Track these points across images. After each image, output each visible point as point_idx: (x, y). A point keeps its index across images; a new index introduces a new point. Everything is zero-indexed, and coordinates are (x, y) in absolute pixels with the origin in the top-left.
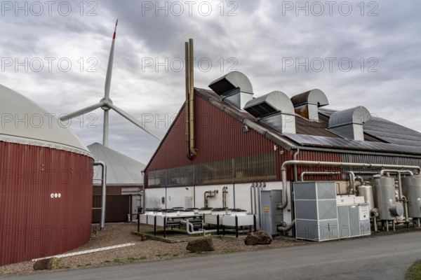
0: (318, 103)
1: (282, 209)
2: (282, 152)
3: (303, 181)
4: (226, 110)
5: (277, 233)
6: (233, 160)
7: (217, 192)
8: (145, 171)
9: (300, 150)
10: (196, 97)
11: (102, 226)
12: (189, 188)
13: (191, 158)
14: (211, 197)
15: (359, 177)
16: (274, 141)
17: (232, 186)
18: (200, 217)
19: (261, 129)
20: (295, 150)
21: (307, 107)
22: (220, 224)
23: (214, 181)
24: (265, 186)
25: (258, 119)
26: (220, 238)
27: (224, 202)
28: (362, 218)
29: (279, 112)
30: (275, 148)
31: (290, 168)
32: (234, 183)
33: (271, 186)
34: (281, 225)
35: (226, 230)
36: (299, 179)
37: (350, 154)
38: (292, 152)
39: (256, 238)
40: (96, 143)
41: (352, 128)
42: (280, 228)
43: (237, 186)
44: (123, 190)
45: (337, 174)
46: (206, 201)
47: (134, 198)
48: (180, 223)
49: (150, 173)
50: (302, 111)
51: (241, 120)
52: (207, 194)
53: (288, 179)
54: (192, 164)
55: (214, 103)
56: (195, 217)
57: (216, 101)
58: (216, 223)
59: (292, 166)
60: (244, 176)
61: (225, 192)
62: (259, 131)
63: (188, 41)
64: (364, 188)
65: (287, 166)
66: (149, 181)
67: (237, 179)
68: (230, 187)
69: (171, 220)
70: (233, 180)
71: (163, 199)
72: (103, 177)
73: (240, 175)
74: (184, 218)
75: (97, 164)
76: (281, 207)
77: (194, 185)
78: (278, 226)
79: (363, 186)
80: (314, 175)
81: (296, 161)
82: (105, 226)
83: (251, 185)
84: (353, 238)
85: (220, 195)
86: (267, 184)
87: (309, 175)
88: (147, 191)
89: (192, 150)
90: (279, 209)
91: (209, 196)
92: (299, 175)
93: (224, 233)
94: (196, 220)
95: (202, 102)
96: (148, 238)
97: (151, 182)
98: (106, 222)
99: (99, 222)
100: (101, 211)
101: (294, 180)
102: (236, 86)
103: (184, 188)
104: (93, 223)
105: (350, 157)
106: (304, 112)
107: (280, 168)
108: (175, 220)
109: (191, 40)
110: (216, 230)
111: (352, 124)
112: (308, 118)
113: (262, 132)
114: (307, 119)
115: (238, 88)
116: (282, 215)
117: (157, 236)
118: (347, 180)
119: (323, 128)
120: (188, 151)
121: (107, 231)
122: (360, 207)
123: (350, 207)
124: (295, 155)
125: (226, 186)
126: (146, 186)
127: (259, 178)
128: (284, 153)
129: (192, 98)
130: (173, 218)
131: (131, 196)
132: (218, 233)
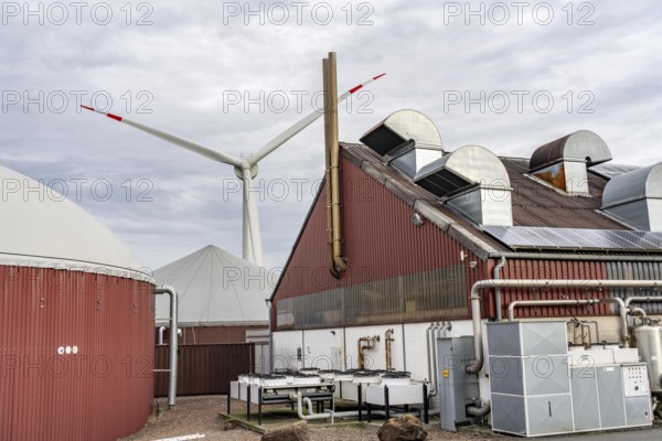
0: (588, 158)
1: (476, 373)
2: (473, 264)
3: (513, 319)
4: (388, 185)
5: (465, 419)
6: (400, 279)
7: (378, 339)
8: (272, 300)
9: (508, 259)
10: (343, 160)
11: (172, 402)
12: (336, 330)
13: (337, 274)
14: (369, 348)
15: (637, 309)
16: (461, 243)
17: (400, 327)
18: (329, 387)
19: (441, 219)
20: (497, 259)
21: (563, 168)
22: (363, 400)
23: (374, 319)
24: (450, 329)
25: (445, 198)
26: (362, 426)
27: (389, 359)
28: (629, 391)
29: (476, 186)
30: (462, 256)
31: (488, 294)
32: (403, 323)
33: (460, 329)
34: (473, 405)
35: (373, 412)
36: (506, 315)
37: (627, 261)
38: (490, 263)
39: (396, 429)
40: (210, 246)
41: (646, 207)
42: (473, 410)
43: (408, 327)
44: (248, 333)
45: (593, 304)
46: (361, 357)
47: (258, 348)
48: (288, 398)
49: (280, 303)
50: (553, 176)
51: (411, 204)
52: (363, 344)
53: (484, 315)
54: (339, 286)
55: (370, 170)
56: (319, 388)
57: (374, 167)
58: (356, 399)
59: (493, 289)
60: (417, 310)
61: (389, 340)
62: (438, 223)
63: (327, 57)
64: (648, 331)
65: (481, 290)
66: (279, 317)
67: (408, 316)
68: (397, 329)
69: (271, 394)
70: (400, 317)
71: (299, 350)
72: (171, 316)
73: (411, 307)
74: (296, 389)
75: (161, 292)
76: (471, 368)
77: (344, 325)
78: (467, 406)
79: (645, 327)
80: (541, 307)
81: (498, 281)
82: (177, 402)
83: (428, 325)
84: (608, 432)
85: (381, 345)
86: (454, 324)
87: (523, 307)
88: (277, 335)
89: (338, 260)
90: (469, 373)
91: (365, 347)
92: (505, 307)
93: (371, 418)
94: (321, 392)
95: (352, 169)
96: (236, 425)
97: (281, 321)
98: (178, 395)
99: (166, 395)
100: (169, 374)
101: (494, 318)
102: (407, 138)
103: (328, 332)
104: (156, 396)
105: (628, 268)
106: (557, 178)
107: (469, 294)
108: (280, 393)
109: (331, 54)
110: (356, 413)
111: (645, 198)
112: (564, 188)
113: (442, 226)
114: (562, 192)
115: (412, 141)
116: (478, 384)
117: (250, 423)
118: (618, 314)
119: (591, 209)
120: (331, 262)
121: (178, 412)
122: (625, 370)
123: (600, 369)
124: (497, 269)
125: (391, 327)
126: (275, 328)
127: (441, 313)
128: (477, 266)
129: (335, 163)
130: (275, 390)
131: (253, 344)
132: (360, 418)
